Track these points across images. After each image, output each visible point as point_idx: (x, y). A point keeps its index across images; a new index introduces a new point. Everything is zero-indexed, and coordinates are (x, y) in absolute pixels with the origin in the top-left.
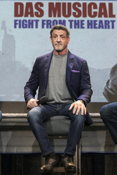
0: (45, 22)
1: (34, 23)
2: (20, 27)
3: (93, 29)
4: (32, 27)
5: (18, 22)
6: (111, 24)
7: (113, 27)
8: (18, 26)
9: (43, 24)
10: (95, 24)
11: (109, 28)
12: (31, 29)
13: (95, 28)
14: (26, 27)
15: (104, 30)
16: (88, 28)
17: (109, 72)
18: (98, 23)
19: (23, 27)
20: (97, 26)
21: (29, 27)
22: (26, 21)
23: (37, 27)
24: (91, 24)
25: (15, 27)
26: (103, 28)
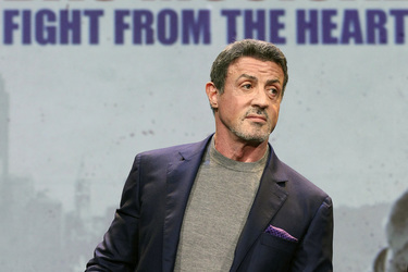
0: (128, 20)
1: (85, 22)
2: (26, 40)
3: (321, 48)
4: (77, 40)
5: (18, 20)
6: (390, 25)
7: (400, 38)
8: (18, 35)
9: (120, 27)
10: (329, 26)
11: (384, 40)
12: (70, 48)
13: (329, 40)
14: (52, 40)
15: (365, 48)
16: (301, 40)
17: (385, 220)
18: (338, 20)
19: (41, 41)
20: (337, 33)
21: (64, 41)
22: (52, 16)
23: (94, 39)
24: (313, 26)
25: (8, 40)
26: (359, 41)
